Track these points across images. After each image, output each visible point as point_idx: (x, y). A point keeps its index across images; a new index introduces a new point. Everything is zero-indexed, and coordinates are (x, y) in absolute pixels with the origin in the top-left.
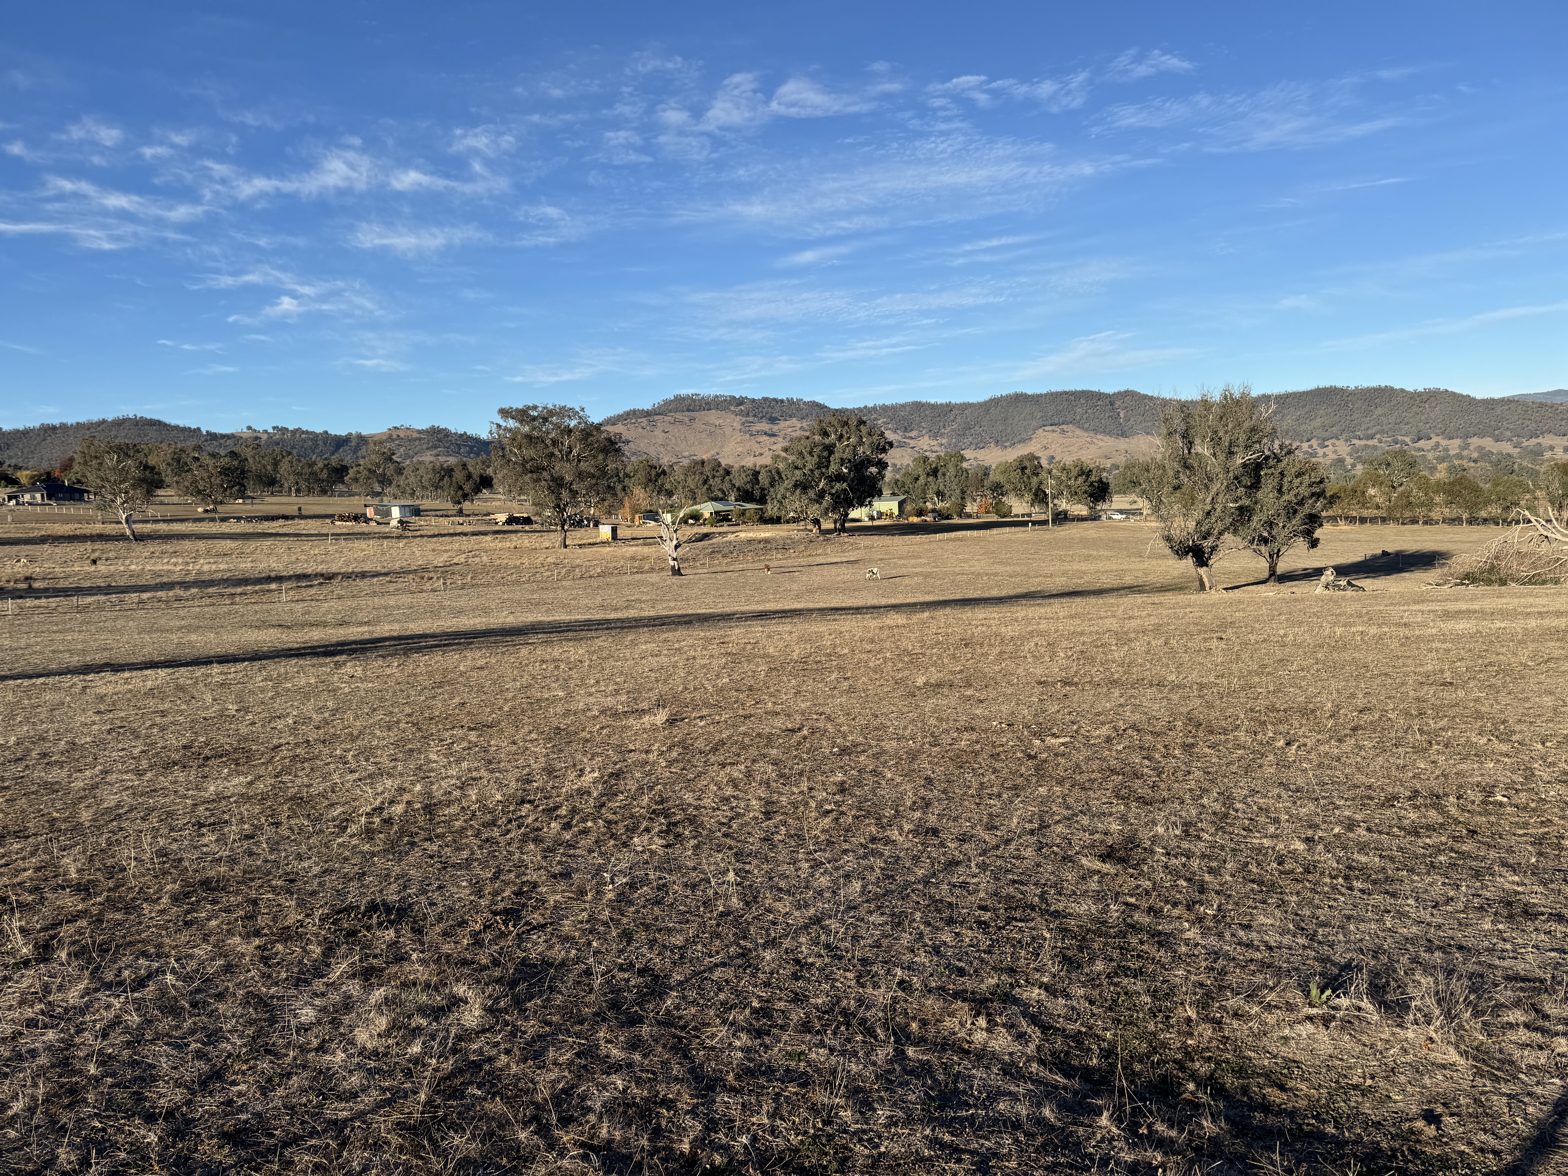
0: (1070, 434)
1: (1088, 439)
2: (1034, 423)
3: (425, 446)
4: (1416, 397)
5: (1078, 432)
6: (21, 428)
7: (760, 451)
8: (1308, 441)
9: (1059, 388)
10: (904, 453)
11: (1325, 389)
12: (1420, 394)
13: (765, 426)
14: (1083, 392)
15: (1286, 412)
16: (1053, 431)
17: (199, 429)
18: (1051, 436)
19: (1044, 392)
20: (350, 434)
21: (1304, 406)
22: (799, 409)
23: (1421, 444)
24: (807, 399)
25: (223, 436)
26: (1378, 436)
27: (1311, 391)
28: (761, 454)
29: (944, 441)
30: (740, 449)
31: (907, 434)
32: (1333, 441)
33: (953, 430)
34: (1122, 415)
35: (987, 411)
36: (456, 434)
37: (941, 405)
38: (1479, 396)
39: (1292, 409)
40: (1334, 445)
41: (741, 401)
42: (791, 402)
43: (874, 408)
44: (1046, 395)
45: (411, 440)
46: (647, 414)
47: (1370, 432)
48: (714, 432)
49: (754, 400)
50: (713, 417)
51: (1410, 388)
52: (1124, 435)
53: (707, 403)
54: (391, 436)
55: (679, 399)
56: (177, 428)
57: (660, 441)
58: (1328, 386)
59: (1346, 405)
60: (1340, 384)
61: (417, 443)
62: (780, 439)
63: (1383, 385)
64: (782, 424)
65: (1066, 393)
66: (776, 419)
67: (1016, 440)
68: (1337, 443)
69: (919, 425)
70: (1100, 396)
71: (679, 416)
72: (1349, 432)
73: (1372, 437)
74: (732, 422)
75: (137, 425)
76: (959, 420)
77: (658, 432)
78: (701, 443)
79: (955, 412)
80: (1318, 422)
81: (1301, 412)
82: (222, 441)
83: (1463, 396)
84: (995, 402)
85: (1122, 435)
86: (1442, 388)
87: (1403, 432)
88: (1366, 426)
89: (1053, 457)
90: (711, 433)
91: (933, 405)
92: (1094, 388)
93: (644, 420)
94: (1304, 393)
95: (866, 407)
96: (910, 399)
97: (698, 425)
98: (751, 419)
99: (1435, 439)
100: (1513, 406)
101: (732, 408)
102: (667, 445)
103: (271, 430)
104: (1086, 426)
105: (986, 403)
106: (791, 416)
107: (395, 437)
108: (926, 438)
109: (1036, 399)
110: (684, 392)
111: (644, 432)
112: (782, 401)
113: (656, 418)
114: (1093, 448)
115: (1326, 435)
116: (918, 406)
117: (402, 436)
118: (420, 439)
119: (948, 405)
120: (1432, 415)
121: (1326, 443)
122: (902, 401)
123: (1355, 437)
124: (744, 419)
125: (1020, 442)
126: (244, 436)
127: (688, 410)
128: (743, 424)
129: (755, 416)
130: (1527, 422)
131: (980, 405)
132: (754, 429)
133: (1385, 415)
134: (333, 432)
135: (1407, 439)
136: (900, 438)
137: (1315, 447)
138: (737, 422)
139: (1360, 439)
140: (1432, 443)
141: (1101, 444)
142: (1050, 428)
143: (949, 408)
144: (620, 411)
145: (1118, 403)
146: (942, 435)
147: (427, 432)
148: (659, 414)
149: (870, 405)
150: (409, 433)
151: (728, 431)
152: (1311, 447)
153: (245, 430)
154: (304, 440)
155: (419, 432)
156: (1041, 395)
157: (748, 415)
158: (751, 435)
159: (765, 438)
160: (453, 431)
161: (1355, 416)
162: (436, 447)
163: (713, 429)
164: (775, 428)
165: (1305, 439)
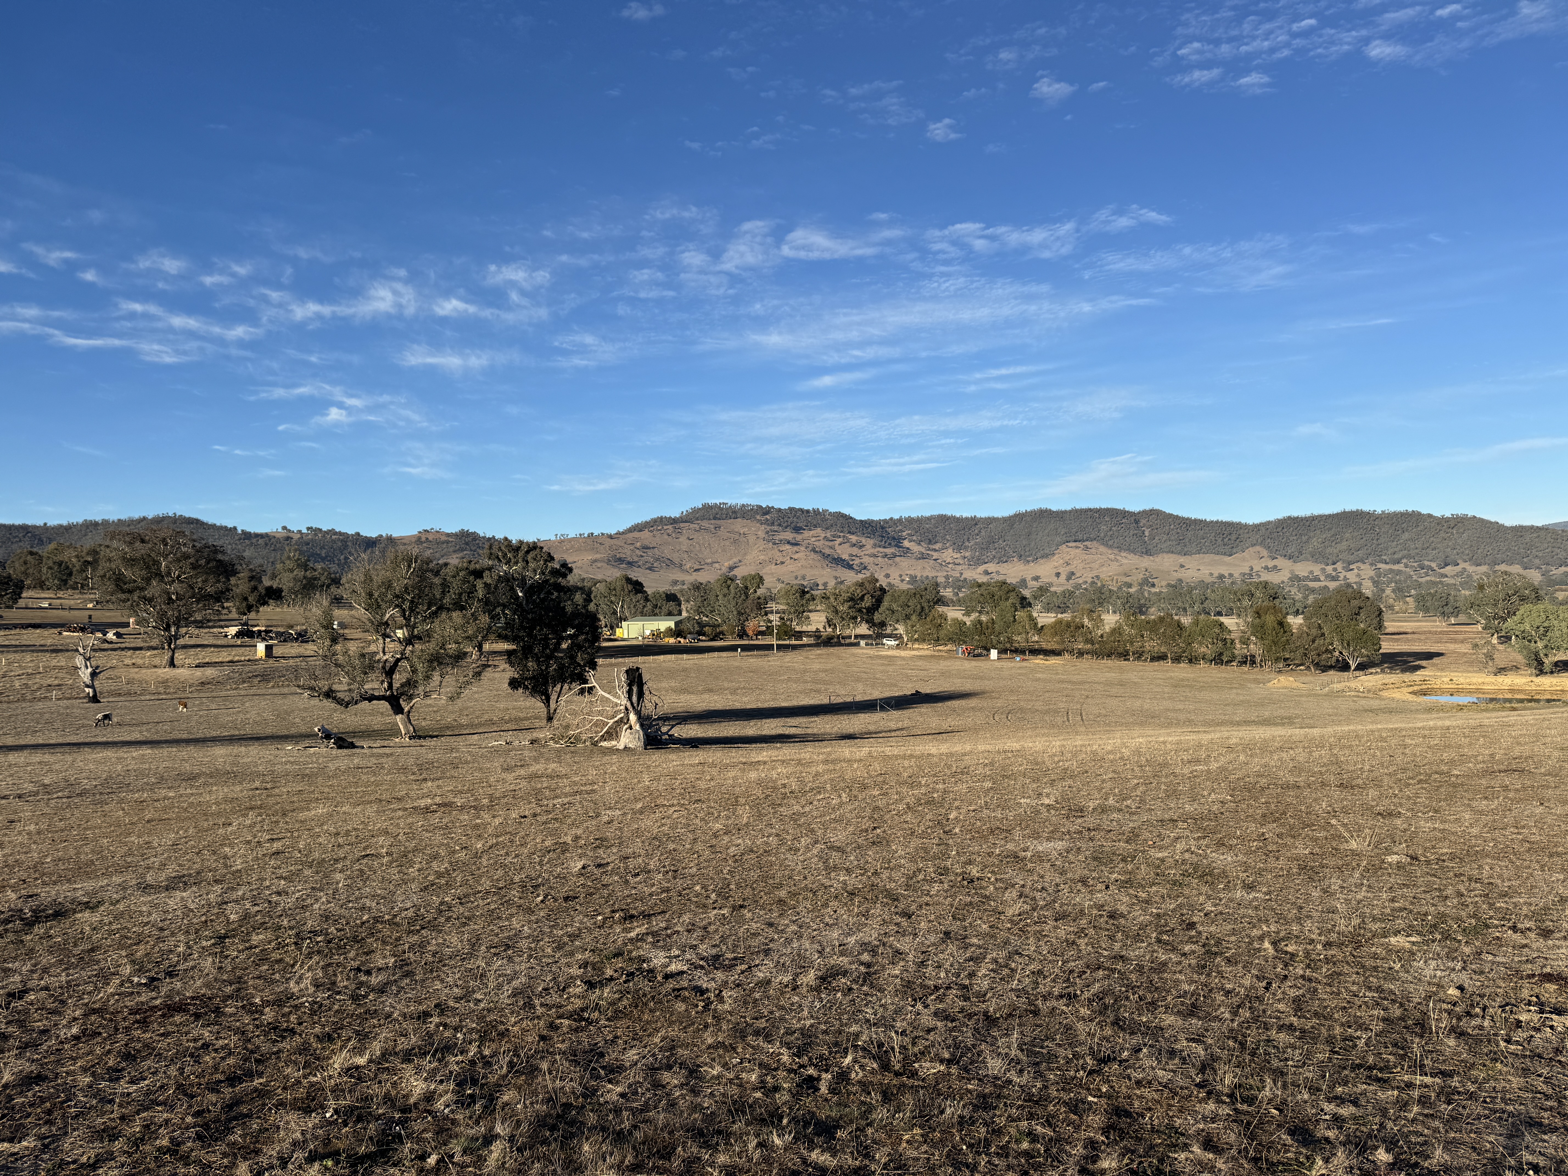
0: (1093, 550)
1: (1112, 557)
2: (1058, 539)
3: (451, 550)
4: (1442, 522)
5: (1102, 549)
6: (65, 523)
7: (781, 559)
8: (1334, 564)
9: (1084, 506)
10: (926, 565)
11: (1352, 513)
12: (1447, 520)
13: (789, 535)
14: (1108, 510)
15: (1312, 534)
16: (1077, 547)
17: (235, 528)
18: (1074, 552)
19: (1069, 508)
20: (381, 536)
21: (1330, 529)
22: (824, 520)
23: (1449, 570)
24: (832, 510)
25: (257, 535)
26: (1404, 561)
27: (1337, 514)
28: (782, 563)
29: (967, 554)
30: (762, 557)
31: (931, 547)
32: (1359, 564)
33: (976, 544)
34: (1147, 534)
35: (1012, 526)
36: (484, 538)
37: (967, 518)
38: (1508, 523)
39: (1318, 532)
40: (1359, 569)
41: (767, 511)
42: (816, 512)
43: (900, 520)
44: (1070, 512)
45: (439, 543)
46: (674, 521)
47: (1396, 556)
48: (737, 540)
49: (780, 510)
50: (739, 525)
51: (1437, 514)
52: (1148, 553)
53: (734, 512)
54: (420, 538)
55: (707, 508)
56: (214, 526)
57: (684, 548)
58: (1354, 509)
59: (1373, 528)
60: (1366, 508)
61: (444, 546)
62: (803, 549)
63: (1410, 510)
64: (806, 534)
65: (1090, 510)
66: (801, 528)
67: (1039, 555)
68: (1363, 567)
69: (943, 538)
70: (1124, 514)
71: (705, 524)
72: (1375, 555)
73: (1398, 562)
74: (756, 530)
75: (175, 523)
76: (983, 533)
77: (683, 539)
78: (724, 550)
79: (980, 525)
80: (1344, 545)
81: (1328, 535)
82: (254, 541)
83: (1491, 523)
84: (1019, 517)
85: (1146, 553)
86: (1470, 514)
87: (1430, 557)
88: (1390, 551)
89: (1073, 573)
90: (735, 541)
91: (958, 519)
92: (1120, 507)
93: (670, 527)
94: (1330, 516)
95: (891, 519)
96: (936, 513)
97: (723, 532)
98: (776, 528)
99: (1462, 565)
100: (1542, 534)
101: (758, 517)
102: (691, 551)
103: (305, 531)
104: (1110, 543)
105: (1010, 518)
106: (815, 526)
107: (423, 539)
108: (950, 550)
109: (1060, 516)
110: (712, 501)
111: (670, 539)
112: (808, 511)
113: (682, 525)
114: (1114, 566)
115: (1351, 558)
116: (943, 520)
117: (430, 538)
118: (447, 542)
119: (974, 519)
120: (1460, 541)
121: (1351, 567)
122: (927, 514)
123: (1381, 562)
124: (768, 528)
125: (1042, 557)
126: (277, 535)
127: (715, 518)
128: (767, 533)
129: (780, 525)
130: (1557, 550)
131: (1005, 520)
132: (777, 538)
133: (1411, 540)
134: (364, 533)
135: (1434, 565)
136: (923, 550)
137: (1340, 570)
138: (761, 532)
139: (1386, 563)
140: (1458, 569)
141: (1125, 561)
142: (1074, 544)
143: (974, 522)
144: (648, 518)
145: (1143, 522)
146: (966, 548)
147: (456, 535)
148: (686, 522)
149: (896, 517)
150: (438, 535)
151: (752, 539)
152: (1335, 570)
153: (280, 530)
154: (334, 541)
155: (448, 535)
156: (1065, 512)
157: (773, 524)
158: (774, 544)
159: (788, 547)
160: (482, 535)
161: (1382, 540)
162: (462, 550)
163: (737, 537)
164: (799, 537)
165: (1330, 562)
